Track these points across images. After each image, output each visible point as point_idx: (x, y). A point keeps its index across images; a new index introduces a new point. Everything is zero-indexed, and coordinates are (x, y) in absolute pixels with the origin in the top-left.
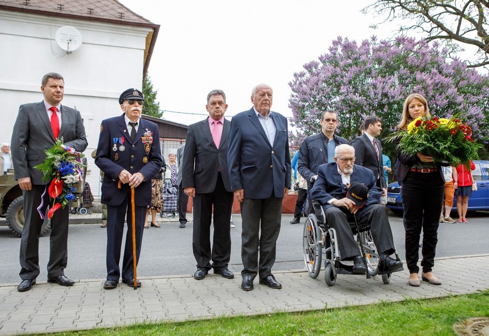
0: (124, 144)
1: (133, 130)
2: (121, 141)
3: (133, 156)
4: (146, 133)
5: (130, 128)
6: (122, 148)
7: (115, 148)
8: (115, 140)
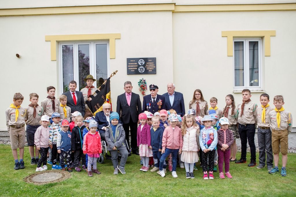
0: (150, 106)
1: (154, 100)
2: (149, 105)
3: (154, 110)
4: (159, 101)
5: (153, 100)
6: (150, 107)
7: (147, 107)
8: (147, 104)
